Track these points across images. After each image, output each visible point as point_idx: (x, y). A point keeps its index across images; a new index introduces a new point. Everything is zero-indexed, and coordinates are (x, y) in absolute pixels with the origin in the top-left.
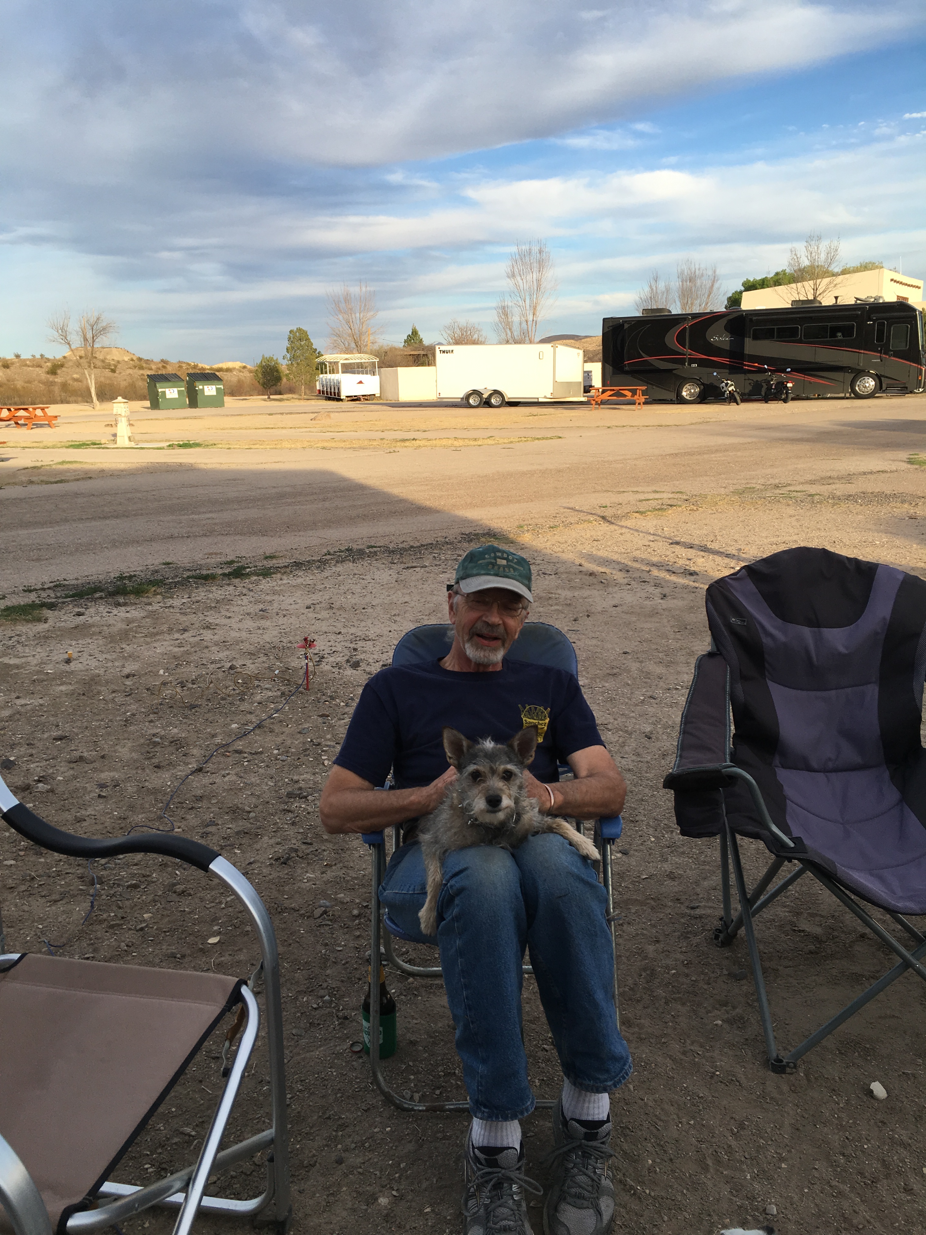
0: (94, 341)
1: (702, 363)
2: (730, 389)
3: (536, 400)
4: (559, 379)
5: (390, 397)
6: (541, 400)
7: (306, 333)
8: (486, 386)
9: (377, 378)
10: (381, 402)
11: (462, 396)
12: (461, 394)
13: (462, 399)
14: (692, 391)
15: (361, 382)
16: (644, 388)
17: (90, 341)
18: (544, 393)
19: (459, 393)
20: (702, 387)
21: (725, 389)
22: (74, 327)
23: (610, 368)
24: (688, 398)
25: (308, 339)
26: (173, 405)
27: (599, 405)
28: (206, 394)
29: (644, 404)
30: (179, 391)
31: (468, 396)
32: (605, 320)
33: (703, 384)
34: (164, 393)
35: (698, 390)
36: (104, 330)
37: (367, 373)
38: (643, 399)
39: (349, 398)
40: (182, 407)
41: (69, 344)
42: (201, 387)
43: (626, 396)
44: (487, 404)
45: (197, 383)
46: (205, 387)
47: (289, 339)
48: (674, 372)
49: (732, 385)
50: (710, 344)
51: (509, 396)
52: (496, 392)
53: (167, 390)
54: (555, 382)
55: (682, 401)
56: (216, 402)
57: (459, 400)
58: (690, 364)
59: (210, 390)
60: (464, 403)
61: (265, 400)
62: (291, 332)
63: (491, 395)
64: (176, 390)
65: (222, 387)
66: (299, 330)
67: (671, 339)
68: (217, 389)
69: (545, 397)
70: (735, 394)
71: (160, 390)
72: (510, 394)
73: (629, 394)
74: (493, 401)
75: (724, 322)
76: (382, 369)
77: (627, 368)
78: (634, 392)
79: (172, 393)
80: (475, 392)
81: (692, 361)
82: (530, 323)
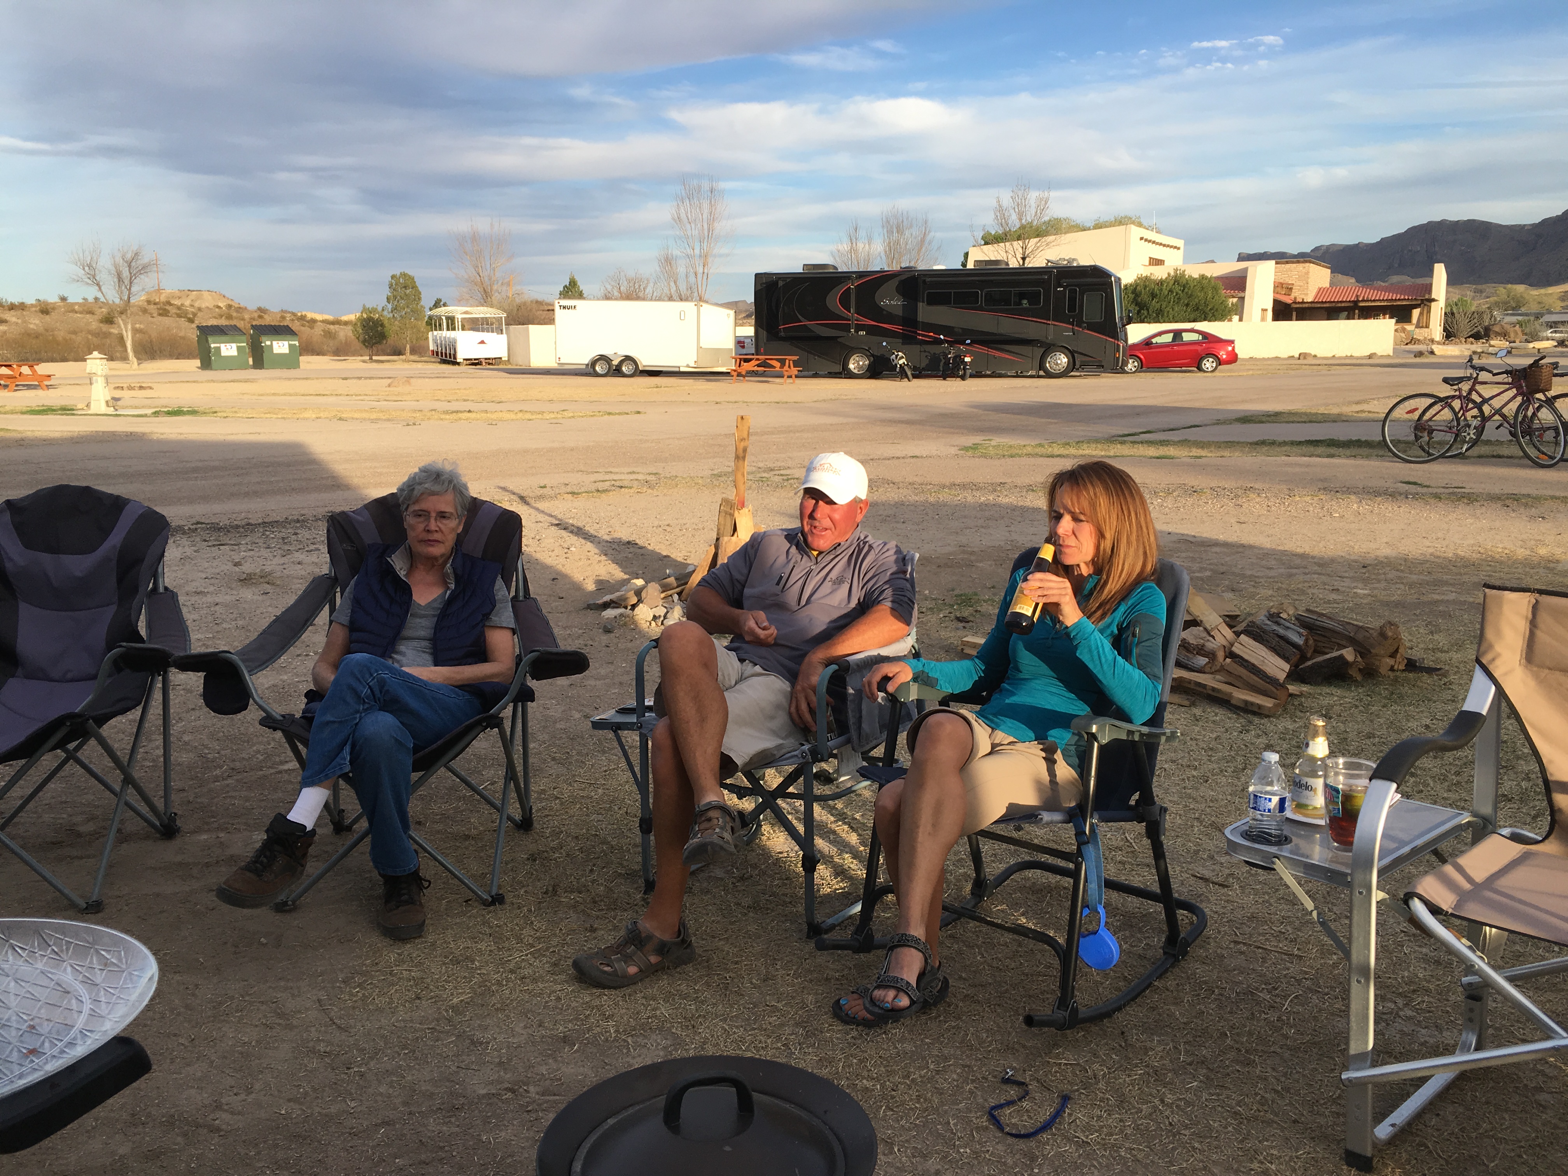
0: (131, 283)
1: (871, 330)
2: (901, 362)
3: (677, 370)
4: (704, 345)
5: (519, 362)
6: (682, 369)
7: (412, 279)
8: (615, 350)
9: (504, 337)
10: (509, 367)
11: (586, 362)
12: (586, 360)
13: (587, 365)
14: (861, 363)
15: (482, 342)
16: (796, 358)
17: (127, 282)
18: (686, 361)
19: (584, 359)
20: (872, 359)
21: (896, 361)
22: (105, 263)
23: (764, 334)
24: (856, 371)
25: (414, 287)
26: (230, 364)
27: (744, 376)
28: (275, 352)
29: (797, 377)
30: (238, 348)
31: (594, 363)
32: (757, 276)
33: (873, 355)
34: (218, 349)
35: (867, 362)
36: (144, 269)
37: (492, 332)
38: (795, 371)
39: (468, 362)
40: (244, 367)
41: (98, 285)
42: (268, 343)
43: (774, 367)
44: (616, 372)
45: (263, 338)
46: (275, 343)
47: (391, 286)
48: (839, 340)
49: (902, 357)
50: (881, 309)
51: (644, 364)
52: (628, 358)
53: (222, 346)
54: (699, 348)
55: (851, 376)
56: (289, 362)
57: (584, 367)
58: (857, 332)
59: (280, 347)
60: (589, 371)
61: (364, 361)
62: (393, 277)
63: (622, 362)
64: (234, 345)
65: (297, 343)
66: (404, 275)
67: (833, 301)
68: (290, 345)
69: (688, 366)
70: (906, 367)
71: (212, 346)
72: (646, 361)
73: (777, 364)
74: (624, 369)
75: (894, 283)
76: (512, 327)
77: (782, 334)
78: (782, 362)
79: (229, 349)
80: (603, 358)
81: (859, 328)
82: (700, 276)
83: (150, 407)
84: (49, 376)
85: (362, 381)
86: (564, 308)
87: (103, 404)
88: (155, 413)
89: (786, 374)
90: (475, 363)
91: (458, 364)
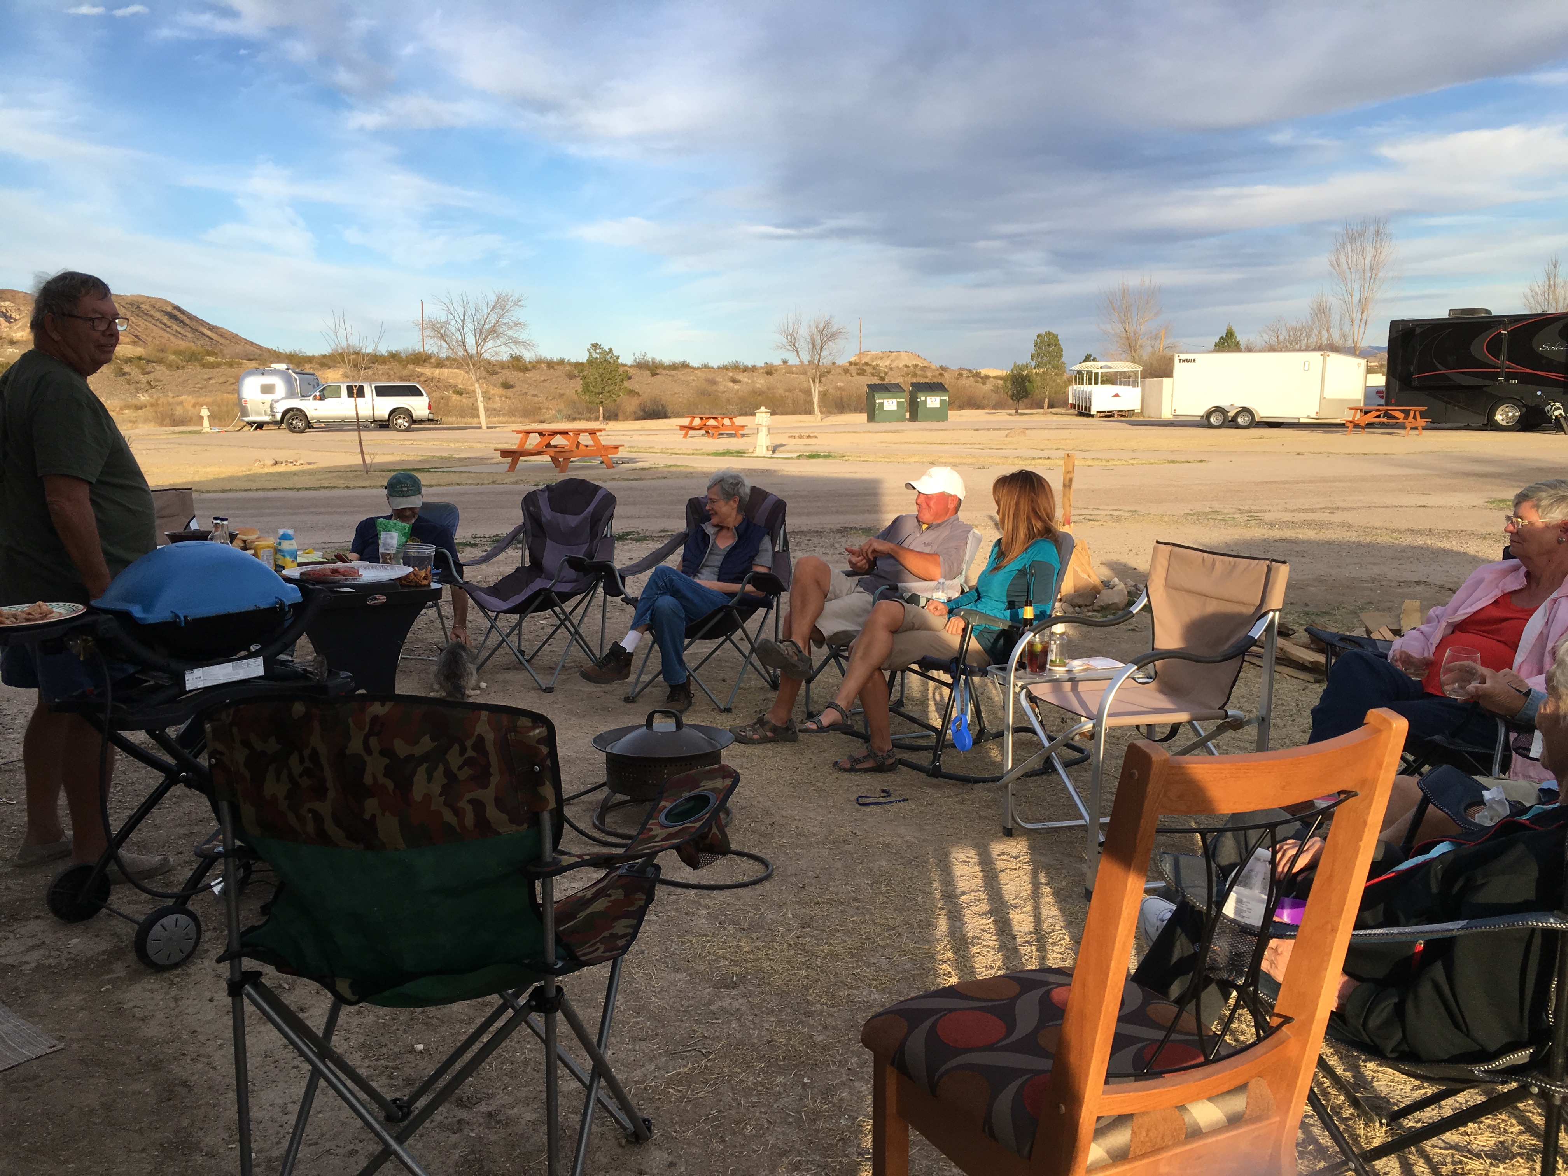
0: (821, 348)
1: (1524, 379)
2: (1557, 413)
3: (1297, 421)
4: (1327, 395)
5: (1151, 414)
6: (1302, 421)
7: (1056, 337)
8: (1231, 401)
9: (1138, 391)
10: (1142, 418)
11: (1202, 414)
12: (1202, 411)
13: (1202, 417)
14: (1510, 414)
15: (1117, 395)
16: (1423, 409)
17: (818, 348)
18: (1306, 411)
19: (1199, 410)
20: (1524, 410)
21: (1551, 412)
22: (803, 332)
23: (1396, 384)
24: (1504, 423)
25: (1057, 345)
26: (892, 417)
27: (1363, 428)
28: (928, 406)
29: (1424, 428)
30: (898, 402)
31: (1209, 415)
32: (1393, 323)
33: (1525, 406)
34: (882, 404)
35: (1518, 414)
36: (833, 336)
37: (1129, 385)
38: (1422, 422)
39: (1102, 414)
40: (902, 419)
41: (797, 351)
42: (923, 398)
43: (1398, 419)
44: (1231, 423)
45: (919, 394)
46: (928, 398)
47: (1036, 344)
48: (1484, 389)
49: (1559, 408)
50: (1540, 356)
51: (1262, 415)
52: (1245, 410)
53: (885, 401)
54: (1322, 398)
55: (1498, 428)
56: (939, 415)
57: (1199, 419)
58: (1507, 380)
59: (933, 402)
60: (1205, 423)
61: (1010, 414)
62: (1039, 336)
63: (1237, 414)
64: (895, 401)
65: (947, 398)
66: (1049, 334)
67: (1480, 348)
68: (941, 400)
69: (1308, 417)
70: (1562, 420)
71: (877, 401)
72: (1263, 412)
73: (1400, 415)
74: (1240, 420)
75: (1559, 325)
76: (1147, 380)
77: (1416, 383)
78: (1407, 413)
79: (890, 404)
80: (1219, 410)
81: (1510, 376)
82: (1356, 322)
83: (796, 452)
84: (743, 427)
85: (992, 432)
86: (1184, 361)
87: (765, 449)
88: (800, 456)
89: (1407, 424)
90: (1108, 415)
91: (1092, 416)
